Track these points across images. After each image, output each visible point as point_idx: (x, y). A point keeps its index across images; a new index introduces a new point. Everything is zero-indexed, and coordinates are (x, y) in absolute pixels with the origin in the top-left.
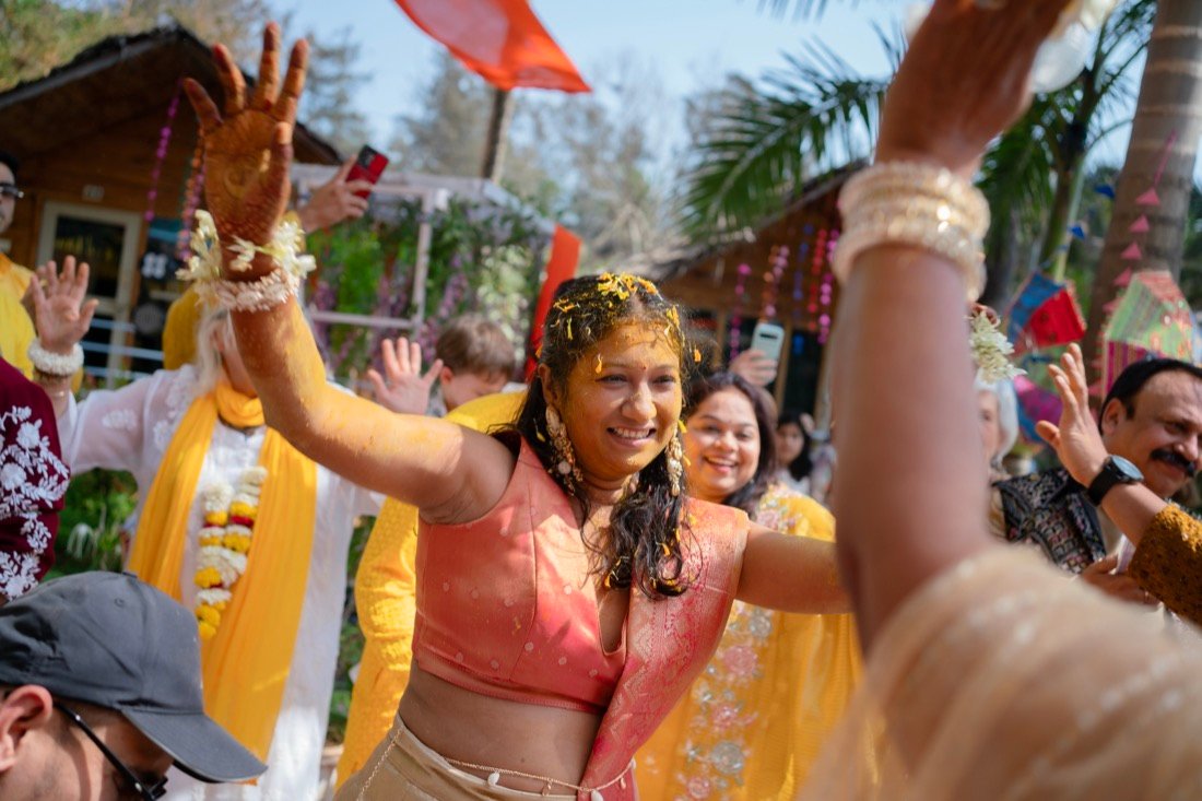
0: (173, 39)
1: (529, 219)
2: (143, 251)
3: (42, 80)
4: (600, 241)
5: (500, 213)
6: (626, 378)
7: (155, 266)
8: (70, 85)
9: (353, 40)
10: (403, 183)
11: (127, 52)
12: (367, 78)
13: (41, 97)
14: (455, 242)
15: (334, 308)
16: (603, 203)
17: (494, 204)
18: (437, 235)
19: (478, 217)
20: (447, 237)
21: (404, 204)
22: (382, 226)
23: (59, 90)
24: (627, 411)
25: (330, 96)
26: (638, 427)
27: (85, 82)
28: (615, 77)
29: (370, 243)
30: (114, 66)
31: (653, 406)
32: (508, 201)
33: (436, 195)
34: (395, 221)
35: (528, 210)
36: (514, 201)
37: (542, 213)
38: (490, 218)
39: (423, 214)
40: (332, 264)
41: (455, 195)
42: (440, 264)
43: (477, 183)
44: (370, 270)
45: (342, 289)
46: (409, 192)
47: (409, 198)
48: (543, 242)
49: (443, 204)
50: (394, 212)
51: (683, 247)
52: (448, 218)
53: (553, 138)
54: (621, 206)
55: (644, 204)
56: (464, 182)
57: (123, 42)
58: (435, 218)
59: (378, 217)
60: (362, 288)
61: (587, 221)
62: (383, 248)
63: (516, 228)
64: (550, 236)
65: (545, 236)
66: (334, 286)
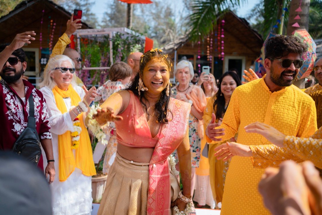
1: (138, 36)
2: (40, 57)
3: (7, 15)
5: (130, 36)
6: (155, 70)
7: (44, 61)
8: (15, 16)
10: (104, 31)
11: (28, 5)
12: (94, 3)
13: (8, 19)
14: (118, 44)
15: (90, 66)
16: (162, 29)
17: (128, 34)
18: (114, 43)
19: (124, 37)
20: (116, 43)
21: (105, 37)
22: (100, 43)
23: (12, 17)
24: (155, 77)
26: (158, 81)
27: (19, 14)
29: (97, 48)
30: (25, 9)
31: (161, 76)
32: (131, 32)
33: (112, 33)
34: (103, 41)
35: (137, 34)
36: (134, 33)
37: (142, 34)
38: (128, 37)
39: (110, 39)
40: (88, 55)
41: (117, 33)
42: (115, 51)
43: (122, 29)
44: (98, 55)
45: (92, 61)
46: (105, 33)
47: (106, 35)
48: (143, 42)
49: (115, 35)
50: (102, 39)
51: (182, 39)
52: (116, 38)
53: (147, 13)
54: (167, 30)
55: (173, 28)
56: (119, 29)
57: (27, 2)
58: (113, 39)
59: (98, 41)
60: (96, 60)
61: (158, 35)
62: (101, 49)
63: (135, 39)
64: (145, 40)
65: (143, 40)
66: (89, 61)
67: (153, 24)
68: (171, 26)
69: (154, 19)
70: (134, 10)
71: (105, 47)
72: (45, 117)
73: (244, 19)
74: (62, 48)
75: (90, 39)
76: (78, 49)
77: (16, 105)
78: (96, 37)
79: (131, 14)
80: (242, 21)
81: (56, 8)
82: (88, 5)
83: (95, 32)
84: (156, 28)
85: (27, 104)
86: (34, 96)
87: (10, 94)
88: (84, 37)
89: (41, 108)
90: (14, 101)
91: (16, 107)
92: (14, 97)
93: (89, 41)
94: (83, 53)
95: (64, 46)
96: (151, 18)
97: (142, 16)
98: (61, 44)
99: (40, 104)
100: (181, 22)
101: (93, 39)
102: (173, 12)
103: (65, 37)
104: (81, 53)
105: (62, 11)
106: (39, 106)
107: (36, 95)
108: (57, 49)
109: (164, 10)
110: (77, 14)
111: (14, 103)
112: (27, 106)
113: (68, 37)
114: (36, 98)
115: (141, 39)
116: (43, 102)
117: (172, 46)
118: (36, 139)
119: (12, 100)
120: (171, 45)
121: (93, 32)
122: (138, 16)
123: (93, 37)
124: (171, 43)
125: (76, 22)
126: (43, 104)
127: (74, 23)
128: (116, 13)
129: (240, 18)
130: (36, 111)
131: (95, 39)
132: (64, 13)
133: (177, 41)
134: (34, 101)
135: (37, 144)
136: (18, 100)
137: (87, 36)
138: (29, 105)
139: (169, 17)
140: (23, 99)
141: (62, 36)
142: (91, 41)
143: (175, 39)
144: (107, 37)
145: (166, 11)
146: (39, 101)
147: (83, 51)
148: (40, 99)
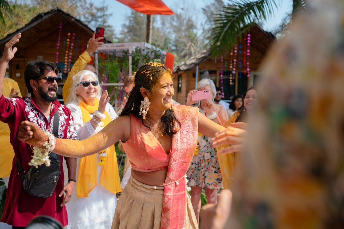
0: (56, 12)
1: (159, 51)
3: (23, 28)
4: (183, 54)
5: (150, 50)
8: (30, 28)
9: (105, 5)
10: (123, 46)
11: (45, 17)
12: (111, 15)
14: (138, 59)
15: (108, 82)
16: (182, 42)
17: (148, 49)
18: (133, 58)
19: (144, 53)
20: (136, 59)
21: (124, 51)
22: (119, 58)
23: (27, 30)
25: (101, 22)
27: (34, 27)
28: (182, 6)
29: (116, 63)
30: (42, 22)
32: (152, 47)
33: (132, 48)
34: (122, 56)
35: (158, 49)
36: (154, 47)
37: (163, 49)
38: (148, 53)
39: (129, 54)
40: (106, 70)
41: (137, 47)
42: (134, 66)
43: (143, 43)
44: (116, 71)
45: (110, 77)
46: (125, 48)
47: (125, 50)
48: (163, 57)
49: (134, 50)
50: (121, 54)
51: (204, 53)
52: (136, 54)
53: (168, 25)
54: (188, 43)
55: (194, 42)
56: (139, 43)
57: (43, 15)
58: (132, 54)
59: (117, 55)
60: (115, 76)
61: (178, 48)
62: (119, 64)
63: (155, 54)
64: (165, 55)
65: (164, 55)
66: (107, 76)
67: (173, 36)
68: (192, 39)
69: (174, 31)
70: (154, 22)
71: (124, 63)
72: (72, 135)
73: (270, 33)
74: (82, 66)
75: (108, 53)
76: (96, 64)
77: (39, 124)
78: (114, 52)
79: (151, 27)
80: (269, 35)
81: (73, 21)
82: (105, 17)
83: (114, 46)
84: (176, 41)
85: (51, 123)
86: (60, 114)
87: (34, 113)
88: (102, 52)
89: (66, 127)
90: (38, 120)
91: (39, 125)
92: (37, 116)
93: (108, 56)
94: (101, 68)
95: (84, 64)
96: (172, 30)
97: (162, 28)
98: (81, 62)
99: (66, 123)
100: (203, 35)
101: (112, 54)
102: (195, 24)
103: (86, 55)
104: (99, 68)
105: (79, 24)
106: (64, 124)
107: (62, 114)
108: (76, 67)
109: (185, 22)
110: (99, 32)
111: (37, 121)
112: (51, 125)
113: (88, 55)
114: (62, 116)
115: (161, 54)
116: (70, 120)
117: (194, 61)
118: (57, 158)
119: (35, 118)
120: (192, 59)
121: (112, 46)
122: (158, 28)
123: (112, 52)
124: (192, 58)
125: (98, 40)
126: (69, 122)
127: (95, 41)
128: (134, 24)
129: (266, 32)
130: (60, 130)
131: (114, 54)
132: (81, 26)
133: (199, 56)
134: (60, 120)
135: (57, 164)
136: (42, 118)
137: (106, 51)
138: (53, 124)
139: (191, 30)
140: (48, 117)
141: (83, 54)
142: (110, 56)
143: (196, 53)
144: (126, 52)
145: (187, 23)
146: (65, 120)
147: (101, 66)
148: (67, 117)
